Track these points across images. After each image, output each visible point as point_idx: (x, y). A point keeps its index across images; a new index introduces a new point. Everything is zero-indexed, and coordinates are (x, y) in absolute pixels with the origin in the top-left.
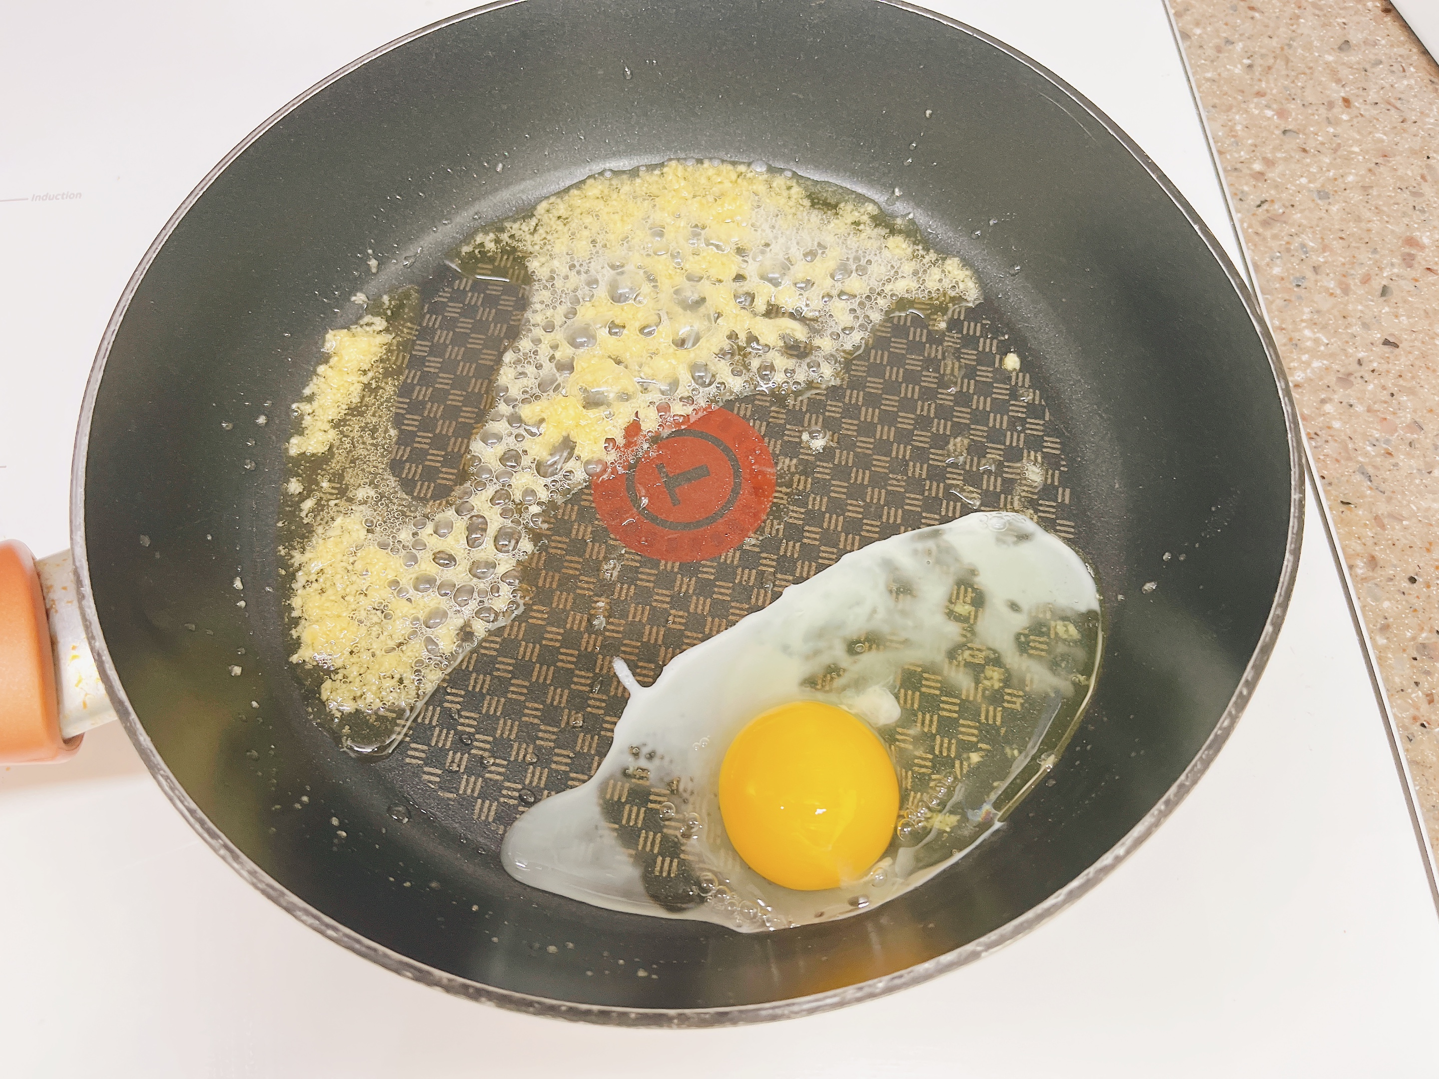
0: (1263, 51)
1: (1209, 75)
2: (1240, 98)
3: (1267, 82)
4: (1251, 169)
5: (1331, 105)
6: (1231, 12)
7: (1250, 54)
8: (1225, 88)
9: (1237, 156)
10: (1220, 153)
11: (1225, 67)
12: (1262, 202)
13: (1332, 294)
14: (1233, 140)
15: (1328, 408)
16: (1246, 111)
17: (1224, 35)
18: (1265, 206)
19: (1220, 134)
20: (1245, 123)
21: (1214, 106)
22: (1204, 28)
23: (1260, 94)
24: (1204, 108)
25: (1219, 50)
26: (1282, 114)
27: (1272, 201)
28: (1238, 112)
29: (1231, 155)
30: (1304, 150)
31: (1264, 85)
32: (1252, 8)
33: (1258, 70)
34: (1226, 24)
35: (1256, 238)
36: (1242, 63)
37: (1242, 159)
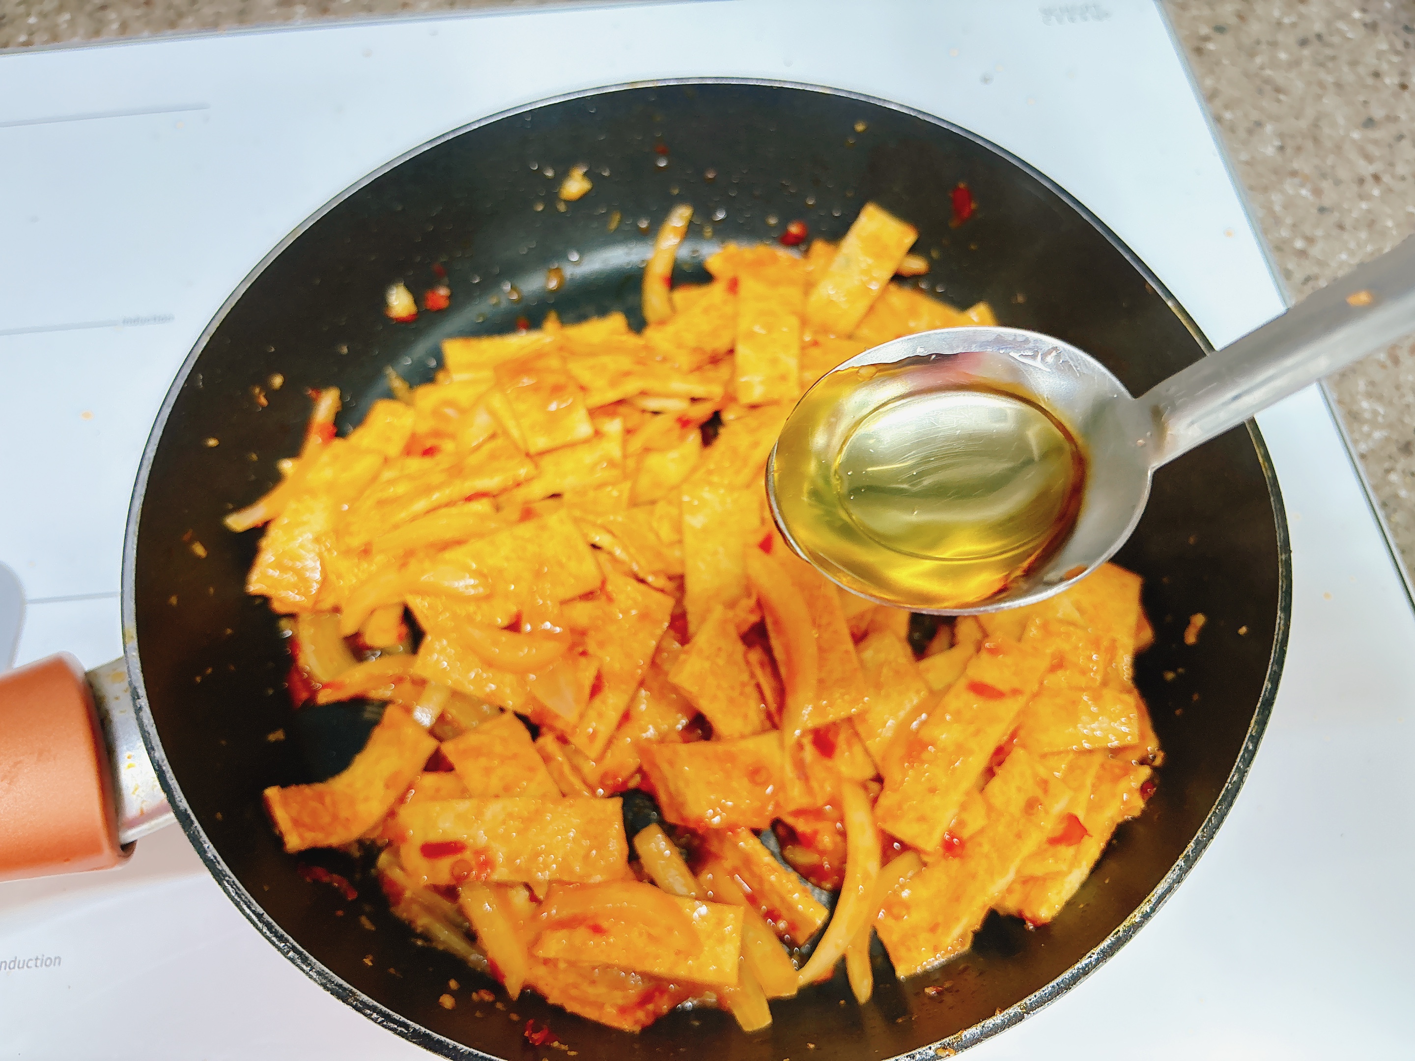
0: (1292, 132)
2: (1275, 178)
3: (1299, 162)
4: (1294, 248)
5: (1361, 181)
6: (1257, 95)
7: (1279, 135)
8: (1261, 170)
11: (1257, 149)
13: (1383, 366)
14: (1273, 220)
15: (1393, 477)
16: (1282, 191)
17: (1253, 118)
18: (1311, 283)
19: (1261, 214)
20: (1282, 203)
22: (1234, 111)
23: (1294, 174)
24: (1244, 189)
25: (1250, 132)
26: (1317, 192)
27: (1316, 278)
28: (1274, 194)
30: (1341, 227)
31: (1296, 165)
32: (1278, 90)
33: (1289, 151)
34: (1254, 107)
36: (1273, 145)
37: (1284, 238)
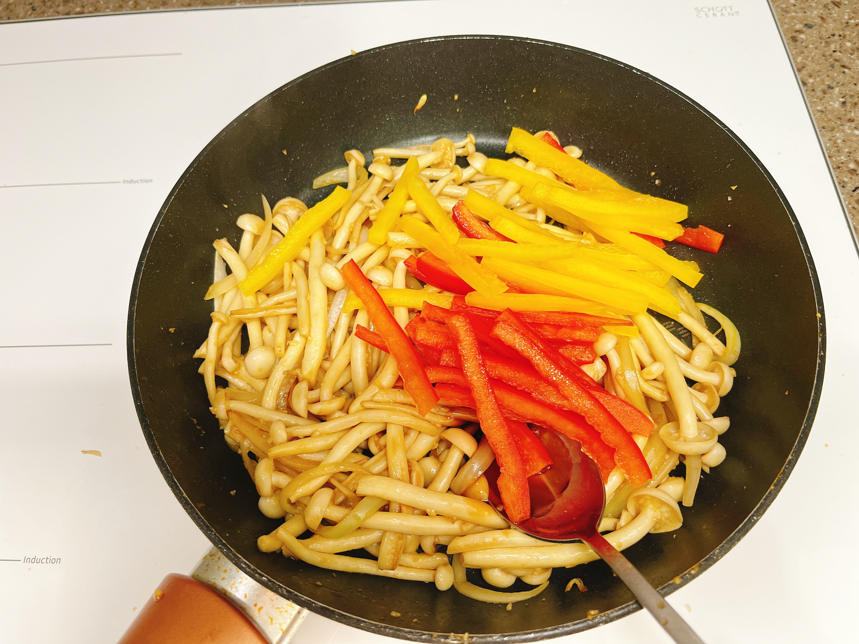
0: (851, 93)
1: (819, 108)
2: (839, 122)
3: (855, 113)
4: (848, 168)
6: (831, 68)
7: (843, 95)
8: (830, 116)
9: (839, 159)
10: (830, 157)
11: (829, 103)
12: (857, 188)
14: (836, 149)
16: (843, 131)
17: (827, 83)
19: (828, 145)
20: (843, 138)
21: (823, 128)
22: (815, 79)
24: (819, 128)
25: (824, 92)
28: (838, 132)
29: (835, 158)
31: (853, 114)
32: (844, 66)
34: (828, 76)
35: (854, 212)
36: (839, 101)
37: (842, 161)
